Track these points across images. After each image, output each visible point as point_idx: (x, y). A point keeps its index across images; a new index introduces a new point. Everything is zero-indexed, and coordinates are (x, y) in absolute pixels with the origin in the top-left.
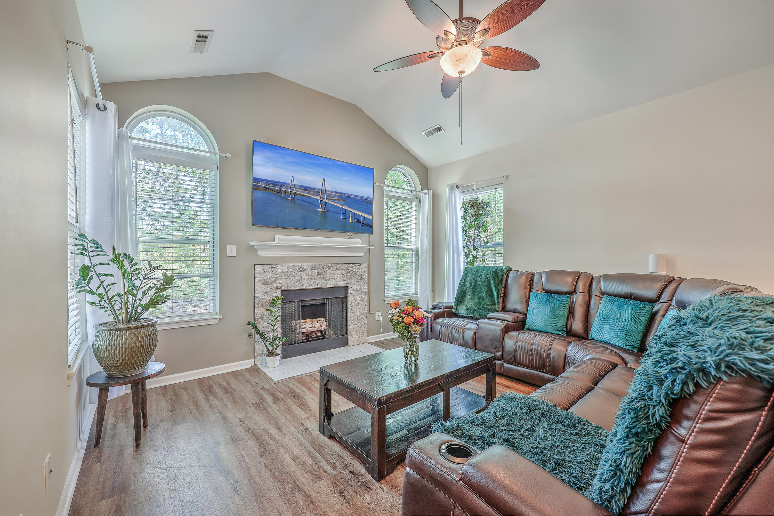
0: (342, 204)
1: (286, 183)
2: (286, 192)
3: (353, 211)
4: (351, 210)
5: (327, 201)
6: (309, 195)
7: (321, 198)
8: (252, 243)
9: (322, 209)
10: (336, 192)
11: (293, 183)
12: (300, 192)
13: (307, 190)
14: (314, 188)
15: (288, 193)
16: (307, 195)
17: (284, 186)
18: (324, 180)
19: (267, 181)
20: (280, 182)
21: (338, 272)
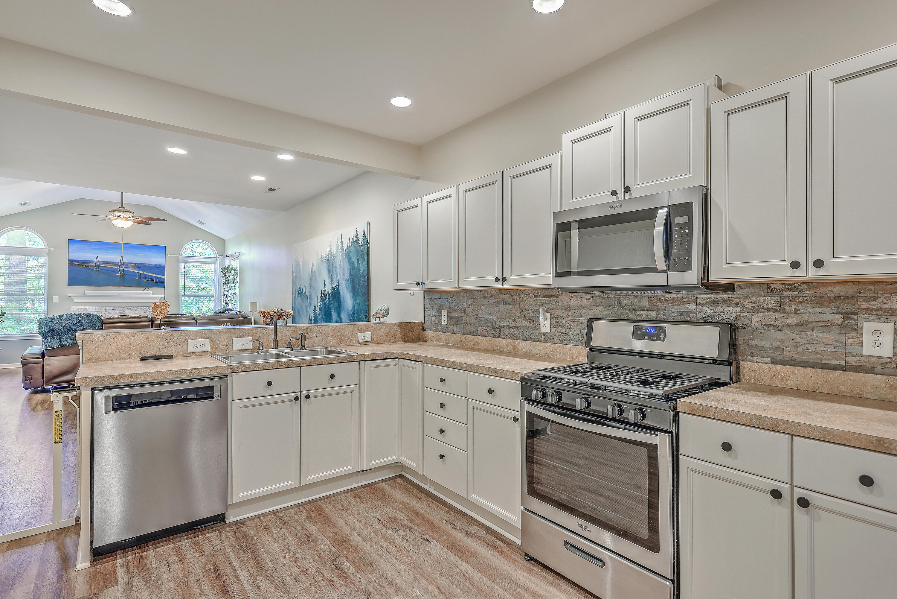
0: (137, 270)
1: (92, 261)
2: (92, 266)
3: (147, 274)
4: (145, 273)
5: (125, 269)
6: (110, 266)
7: (119, 267)
8: (69, 295)
9: (121, 274)
10: (132, 263)
11: (97, 260)
12: (103, 265)
13: (109, 263)
14: (114, 262)
15: (94, 266)
16: (108, 266)
17: (90, 262)
18: (122, 256)
19: (78, 261)
20: (88, 261)
21: (135, 312)
